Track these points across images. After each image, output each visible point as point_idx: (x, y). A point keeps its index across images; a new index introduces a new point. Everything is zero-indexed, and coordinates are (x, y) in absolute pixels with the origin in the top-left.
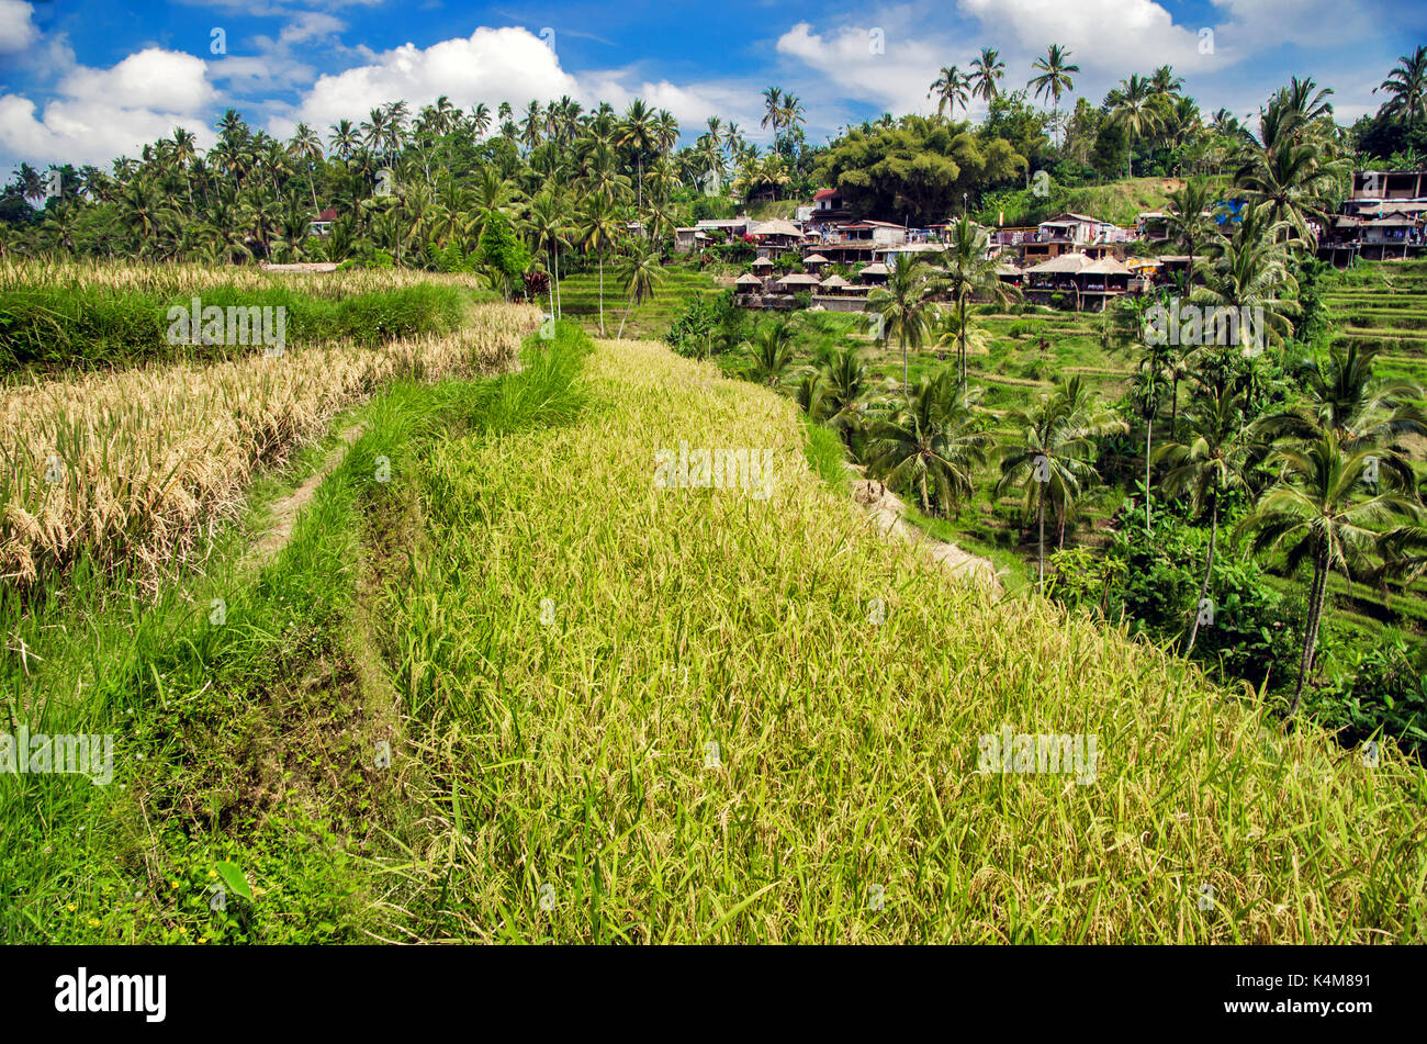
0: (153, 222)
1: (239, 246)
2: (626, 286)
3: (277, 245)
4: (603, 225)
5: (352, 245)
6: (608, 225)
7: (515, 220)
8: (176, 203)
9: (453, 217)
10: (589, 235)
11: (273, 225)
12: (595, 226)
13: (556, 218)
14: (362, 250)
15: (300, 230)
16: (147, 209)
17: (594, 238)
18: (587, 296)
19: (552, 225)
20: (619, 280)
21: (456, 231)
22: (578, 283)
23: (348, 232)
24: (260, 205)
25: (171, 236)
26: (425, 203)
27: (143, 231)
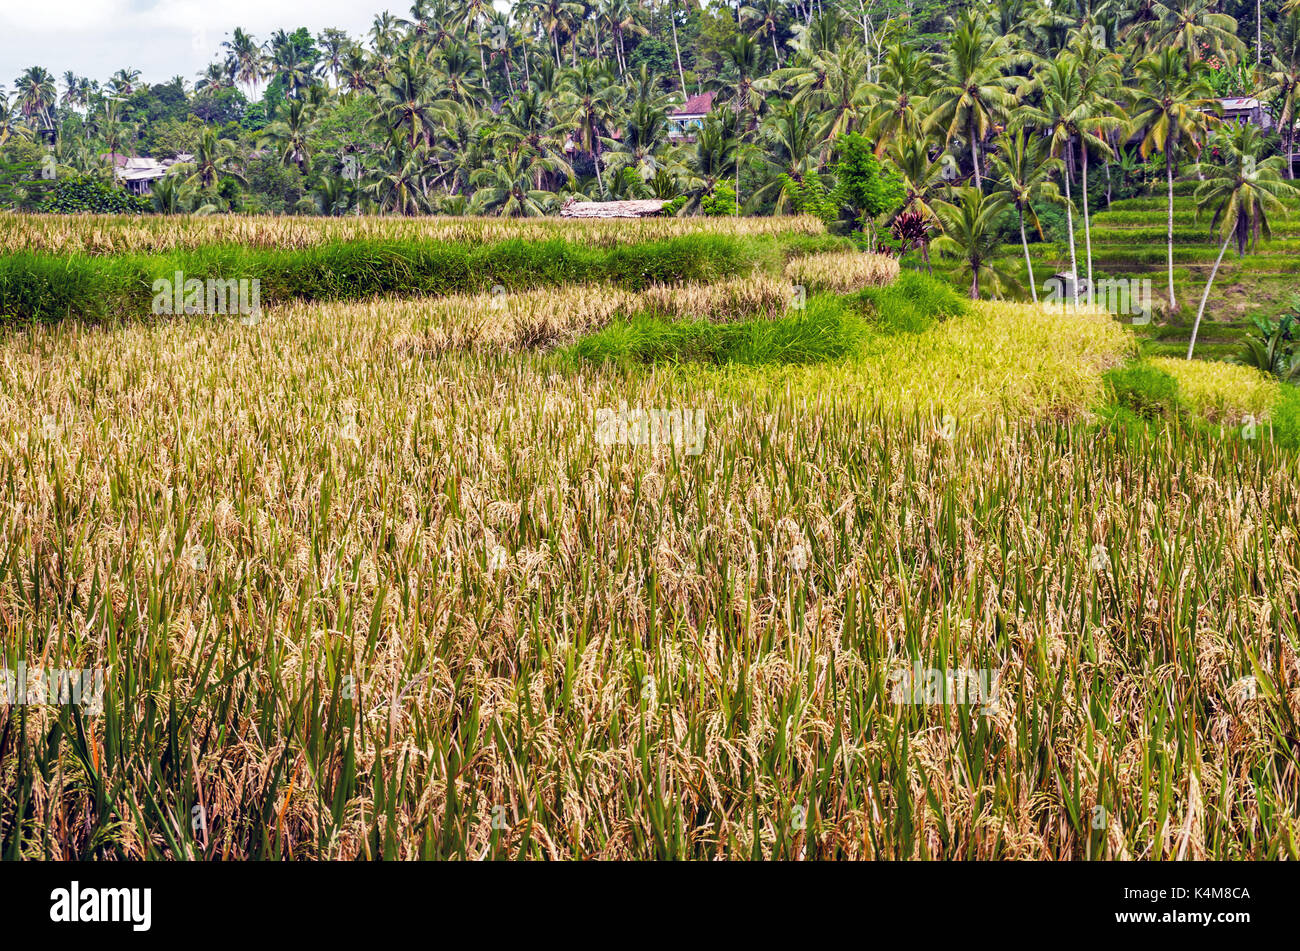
0: (425, 123)
1: (554, 160)
2: (1217, 219)
3: (613, 158)
4: (1174, 109)
5: (732, 157)
6: (1185, 108)
7: (1011, 107)
8: (461, 91)
9: (904, 103)
10: (1146, 130)
11: (609, 125)
12: (1159, 112)
13: (1081, 100)
14: (746, 163)
15: (649, 132)
16: (418, 103)
17: (1158, 135)
18: (1146, 239)
19: (1074, 114)
20: (1202, 207)
21: (907, 128)
22: (1132, 215)
23: (727, 134)
24: (590, 91)
25: (452, 144)
26: (855, 83)
27: (410, 137)
